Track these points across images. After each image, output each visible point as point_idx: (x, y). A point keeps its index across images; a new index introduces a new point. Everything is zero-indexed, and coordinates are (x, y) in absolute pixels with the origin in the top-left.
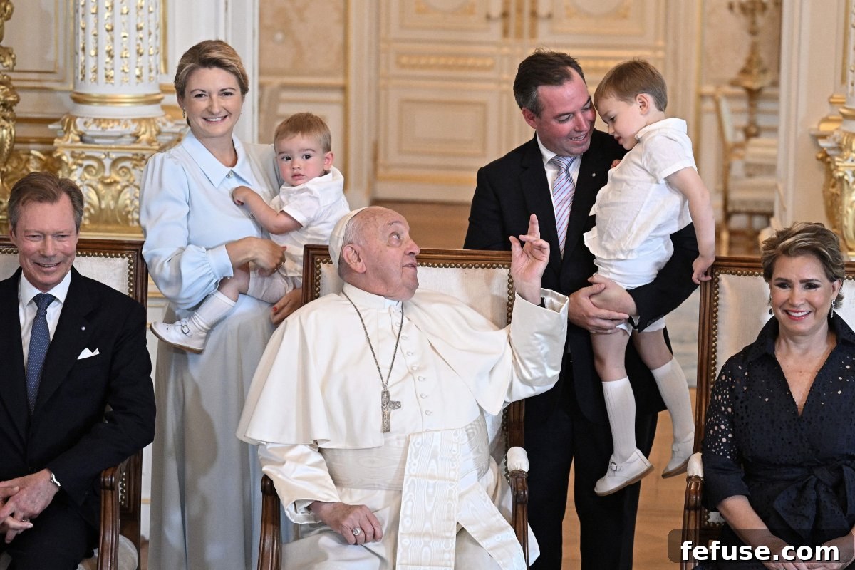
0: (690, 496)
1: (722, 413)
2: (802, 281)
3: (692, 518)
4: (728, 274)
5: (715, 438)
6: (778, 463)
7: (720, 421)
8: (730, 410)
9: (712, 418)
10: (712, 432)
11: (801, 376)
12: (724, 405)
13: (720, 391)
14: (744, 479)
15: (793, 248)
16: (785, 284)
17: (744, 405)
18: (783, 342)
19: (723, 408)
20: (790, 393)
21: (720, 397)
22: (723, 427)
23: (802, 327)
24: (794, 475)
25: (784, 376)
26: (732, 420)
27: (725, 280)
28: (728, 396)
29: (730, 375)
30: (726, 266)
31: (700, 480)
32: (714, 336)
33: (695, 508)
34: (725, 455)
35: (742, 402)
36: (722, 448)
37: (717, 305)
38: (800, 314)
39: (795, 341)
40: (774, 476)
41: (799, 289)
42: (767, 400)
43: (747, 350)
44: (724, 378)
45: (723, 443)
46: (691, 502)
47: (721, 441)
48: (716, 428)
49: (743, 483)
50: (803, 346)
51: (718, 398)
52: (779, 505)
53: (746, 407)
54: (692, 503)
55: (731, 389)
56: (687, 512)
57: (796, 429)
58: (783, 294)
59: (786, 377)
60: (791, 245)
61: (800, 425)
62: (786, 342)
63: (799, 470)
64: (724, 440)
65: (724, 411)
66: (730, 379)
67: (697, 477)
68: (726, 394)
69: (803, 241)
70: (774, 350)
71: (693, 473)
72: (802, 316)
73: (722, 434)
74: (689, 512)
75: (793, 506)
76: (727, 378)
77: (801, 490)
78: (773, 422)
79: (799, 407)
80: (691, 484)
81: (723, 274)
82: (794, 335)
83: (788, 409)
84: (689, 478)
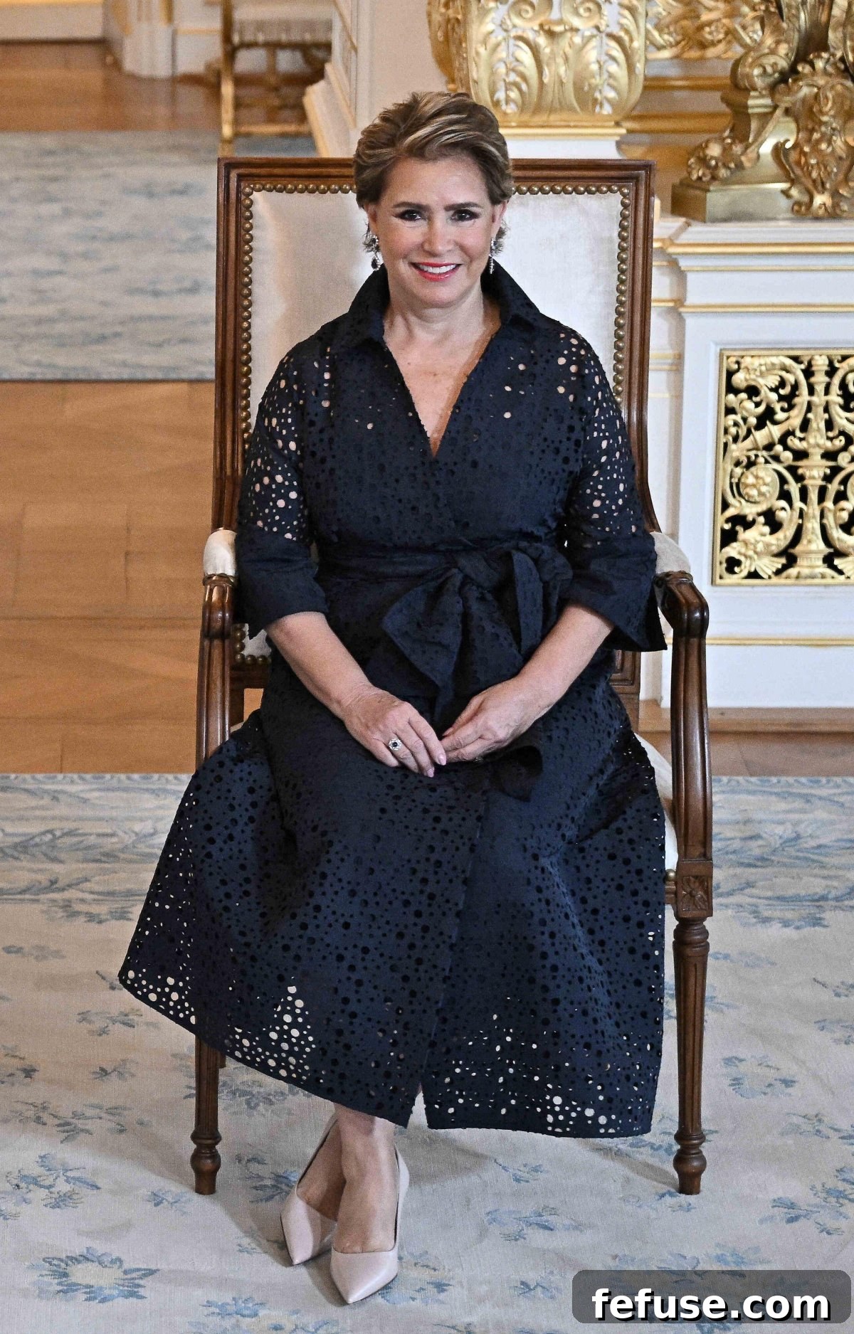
0: (210, 613)
1: (279, 452)
2: (448, 208)
3: (216, 654)
4: (270, 190)
5: (265, 499)
6: (389, 544)
7: (275, 468)
8: (292, 445)
9: (259, 461)
10: (258, 487)
11: (436, 382)
12: (282, 438)
13: (275, 409)
14: (317, 579)
15: (435, 145)
16: (412, 212)
17: (325, 436)
18: (399, 321)
19: (280, 443)
20: (416, 414)
21: (274, 421)
22: (279, 478)
23: (444, 292)
24: (421, 568)
25: (403, 383)
26: (297, 467)
27: (263, 203)
28: (290, 420)
29: (298, 380)
30: (264, 176)
31: (229, 581)
32: (246, 308)
33: (223, 635)
34: (282, 531)
35: (321, 431)
36: (277, 518)
37: (251, 249)
38: (444, 269)
39: (420, 317)
40: (381, 570)
41: (441, 220)
42: (370, 426)
43: (330, 331)
44: (283, 384)
45: (280, 511)
46: (213, 624)
47: (275, 506)
48: (266, 480)
49: (317, 587)
50: (439, 326)
51: (270, 422)
52: (394, 622)
53: (331, 440)
54: (217, 625)
55: (296, 405)
56: (206, 643)
57: (426, 483)
58: (411, 233)
59: (407, 384)
60: (428, 140)
61: (434, 475)
62: (406, 320)
63: (430, 558)
64: (281, 503)
65: (283, 449)
66: (295, 387)
67: (223, 576)
68: (286, 416)
69: (453, 131)
70: (383, 332)
71: (215, 569)
72: (447, 273)
73: (277, 491)
74: (211, 642)
75: (419, 625)
76: (288, 386)
77: (435, 596)
78: (382, 468)
79: (432, 441)
80: (211, 591)
81: (259, 190)
82: (420, 307)
83: (411, 444)
84: (207, 579)
